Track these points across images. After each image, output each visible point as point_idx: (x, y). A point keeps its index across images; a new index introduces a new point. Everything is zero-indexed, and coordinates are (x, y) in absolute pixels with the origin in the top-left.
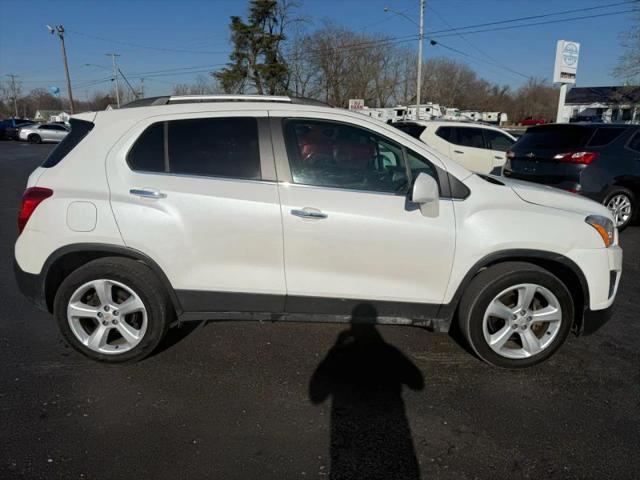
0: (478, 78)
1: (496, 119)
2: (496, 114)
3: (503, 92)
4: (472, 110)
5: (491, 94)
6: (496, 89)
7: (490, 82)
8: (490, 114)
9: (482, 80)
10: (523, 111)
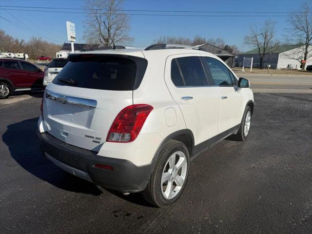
0: (5, 35)
1: (23, 57)
2: (22, 54)
3: (21, 43)
4: (8, 52)
5: (15, 43)
6: (17, 41)
7: (13, 37)
8: (19, 54)
9: (8, 35)
10: (33, 53)
